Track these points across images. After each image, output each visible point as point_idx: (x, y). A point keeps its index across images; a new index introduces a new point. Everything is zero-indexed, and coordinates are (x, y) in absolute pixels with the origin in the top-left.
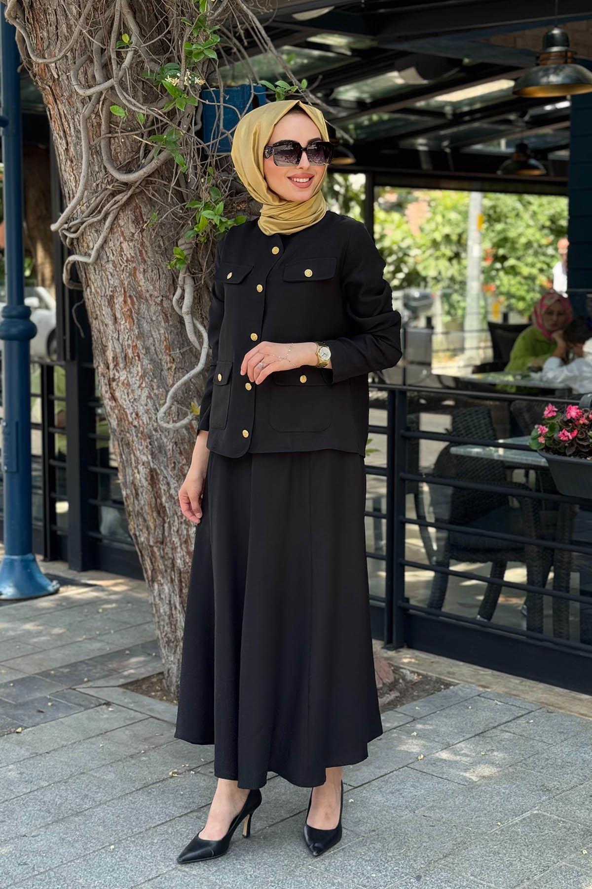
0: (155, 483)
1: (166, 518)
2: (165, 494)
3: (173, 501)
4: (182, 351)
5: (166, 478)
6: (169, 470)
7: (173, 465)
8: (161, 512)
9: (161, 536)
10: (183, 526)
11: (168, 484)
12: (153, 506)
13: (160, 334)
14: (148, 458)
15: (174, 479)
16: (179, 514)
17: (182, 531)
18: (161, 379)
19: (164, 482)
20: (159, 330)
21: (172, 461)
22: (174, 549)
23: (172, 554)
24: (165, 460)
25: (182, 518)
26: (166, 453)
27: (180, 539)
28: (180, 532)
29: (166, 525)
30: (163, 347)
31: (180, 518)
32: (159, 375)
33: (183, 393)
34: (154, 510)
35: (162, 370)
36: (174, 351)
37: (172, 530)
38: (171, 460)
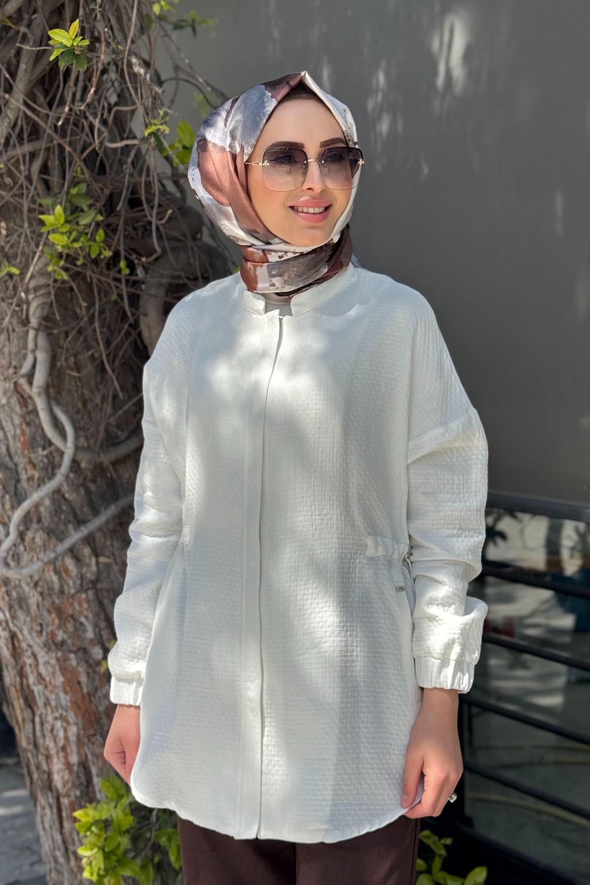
0: (19, 654)
1: (35, 709)
2: (32, 672)
3: (43, 682)
4: (45, 453)
5: (30, 646)
6: (34, 634)
7: (39, 628)
8: (30, 698)
9: (31, 736)
10: (59, 724)
11: (35, 656)
12: (18, 688)
13: (13, 425)
14: (5, 615)
15: (42, 648)
16: (53, 703)
17: (58, 730)
18: (16, 494)
19: (29, 653)
20: (12, 420)
21: (39, 621)
22: (48, 757)
23: (48, 764)
24: (28, 619)
25: (57, 711)
26: (28, 609)
27: (55, 742)
28: (55, 732)
29: (37, 719)
30: (19, 445)
31: (54, 710)
32: (12, 489)
33: (51, 517)
34: (20, 695)
35: (18, 481)
36: (34, 452)
37: (45, 728)
38: (36, 620)
